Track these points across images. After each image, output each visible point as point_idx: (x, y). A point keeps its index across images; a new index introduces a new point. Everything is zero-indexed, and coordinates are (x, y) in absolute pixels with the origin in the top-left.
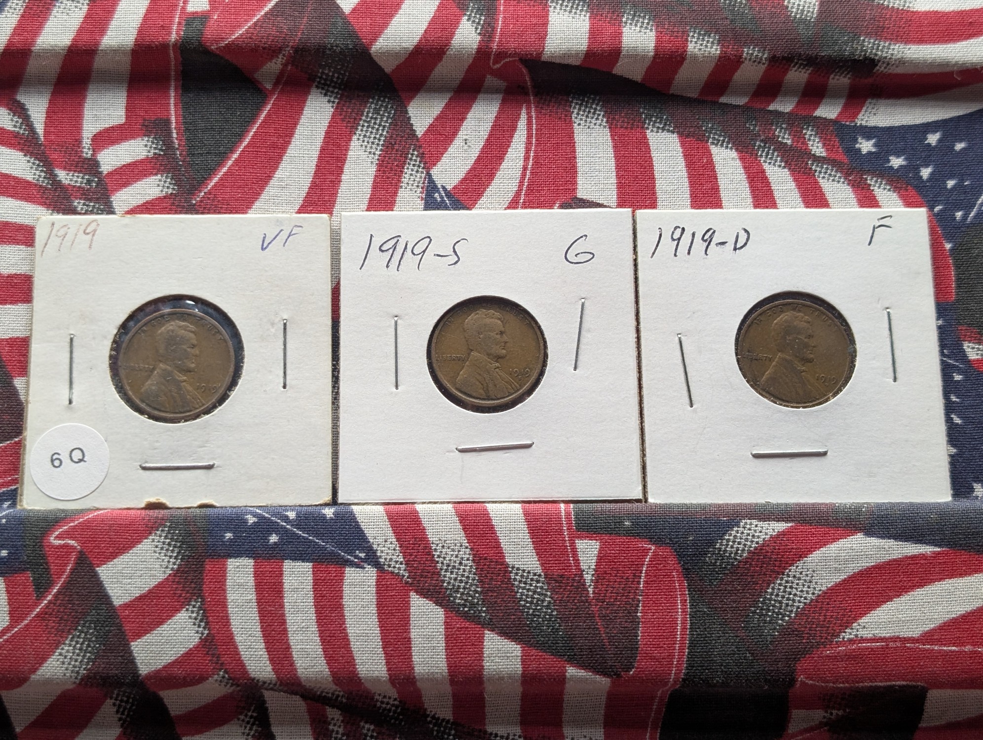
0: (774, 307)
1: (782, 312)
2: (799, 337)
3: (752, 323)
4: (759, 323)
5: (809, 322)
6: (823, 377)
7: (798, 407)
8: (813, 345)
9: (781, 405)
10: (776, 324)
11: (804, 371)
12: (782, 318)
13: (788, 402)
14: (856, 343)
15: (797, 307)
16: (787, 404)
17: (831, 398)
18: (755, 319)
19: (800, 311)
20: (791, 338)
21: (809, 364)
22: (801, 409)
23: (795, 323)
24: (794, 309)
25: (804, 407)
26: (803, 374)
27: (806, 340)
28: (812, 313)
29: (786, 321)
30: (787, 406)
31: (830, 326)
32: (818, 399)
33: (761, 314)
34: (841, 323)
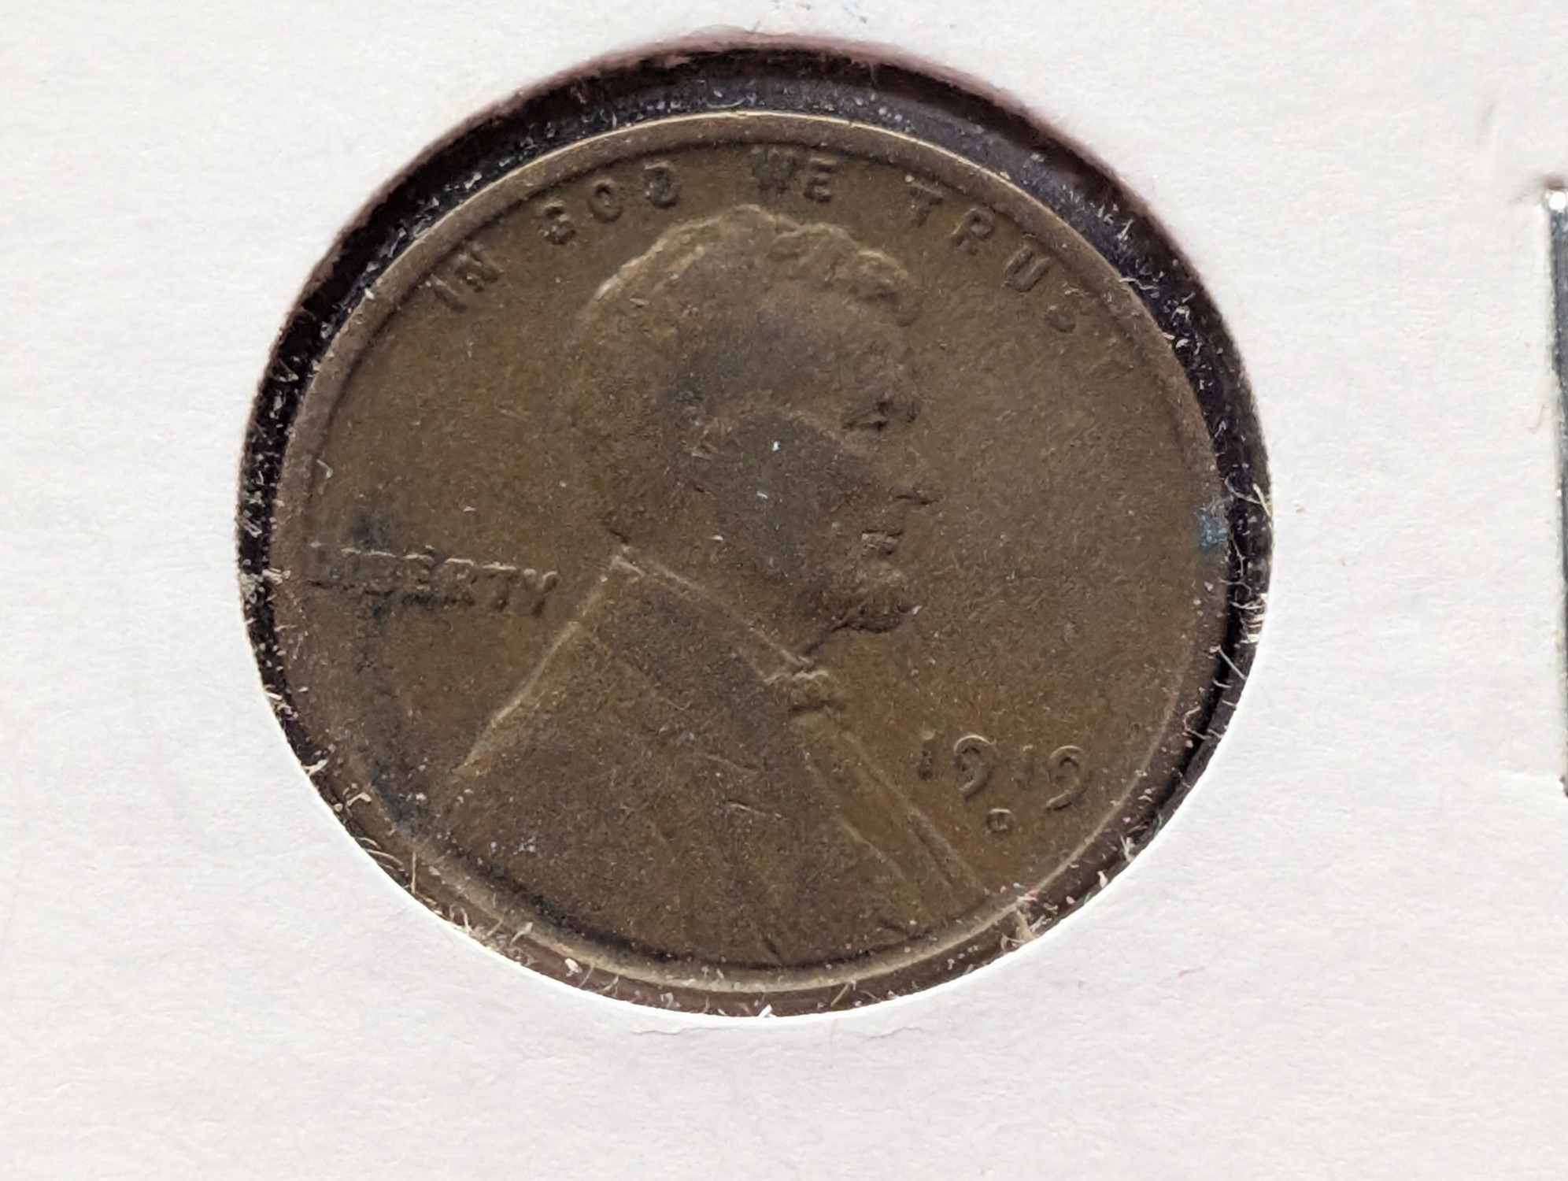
0: (608, 166)
1: (668, 206)
2: (802, 415)
3: (410, 293)
4: (467, 295)
5: (885, 296)
6: (973, 749)
7: (745, 1005)
8: (906, 484)
9: (594, 981)
10: (613, 307)
11: (814, 703)
12: (666, 257)
13: (660, 957)
14: (1273, 467)
15: (795, 165)
16: (651, 976)
17: (1025, 930)
18: (440, 262)
19: (817, 203)
20: (723, 425)
21: (860, 637)
22: (766, 1020)
23: (768, 304)
24: (770, 189)
25: (786, 1006)
26: (803, 721)
27: (854, 443)
28: (921, 220)
29: (701, 284)
30: (651, 996)
31: (1057, 326)
32: (916, 938)
33: (485, 227)
34: (1156, 307)
